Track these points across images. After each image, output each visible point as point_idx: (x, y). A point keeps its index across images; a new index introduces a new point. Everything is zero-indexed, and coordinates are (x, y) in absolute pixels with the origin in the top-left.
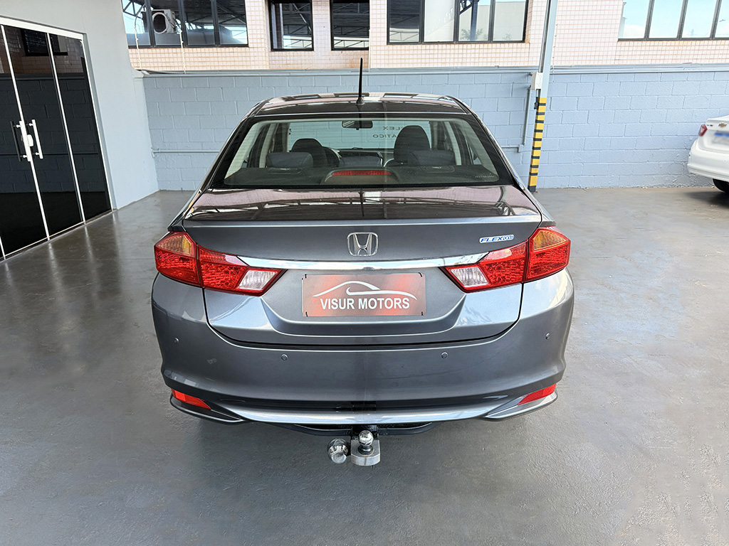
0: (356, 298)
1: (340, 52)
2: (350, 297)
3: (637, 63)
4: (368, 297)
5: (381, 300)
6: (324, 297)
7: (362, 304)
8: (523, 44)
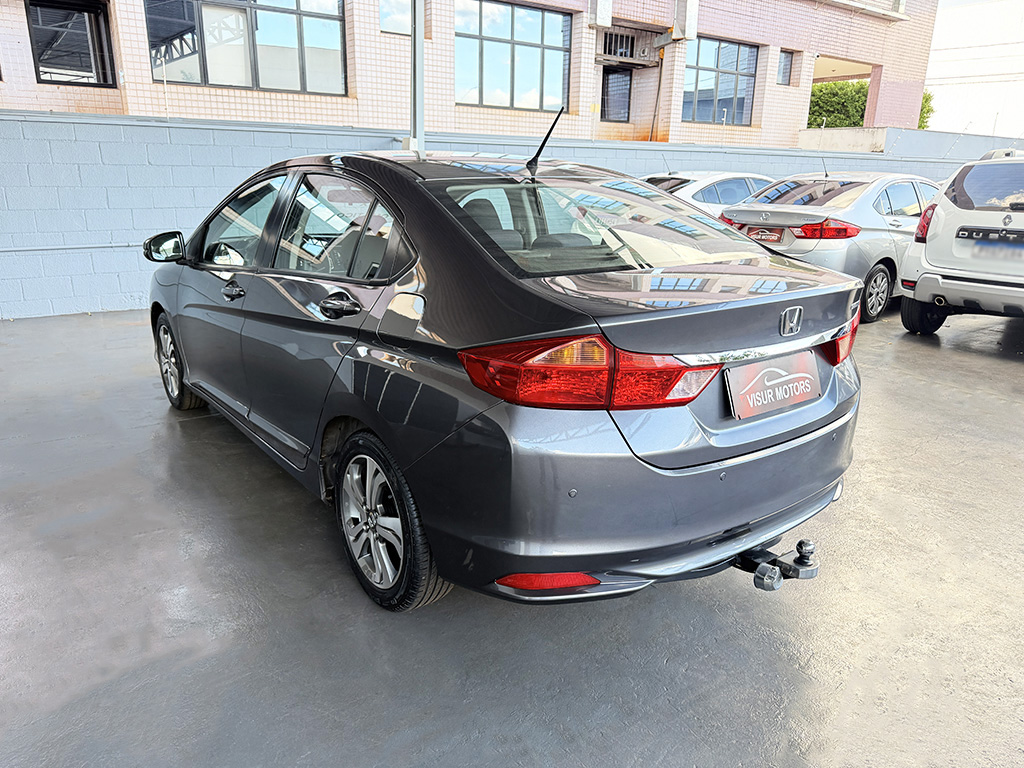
0: (772, 387)
1: (56, 86)
2: (769, 388)
3: (477, 132)
4: (781, 384)
5: (790, 386)
6: (749, 393)
7: (780, 394)
8: (345, 99)
